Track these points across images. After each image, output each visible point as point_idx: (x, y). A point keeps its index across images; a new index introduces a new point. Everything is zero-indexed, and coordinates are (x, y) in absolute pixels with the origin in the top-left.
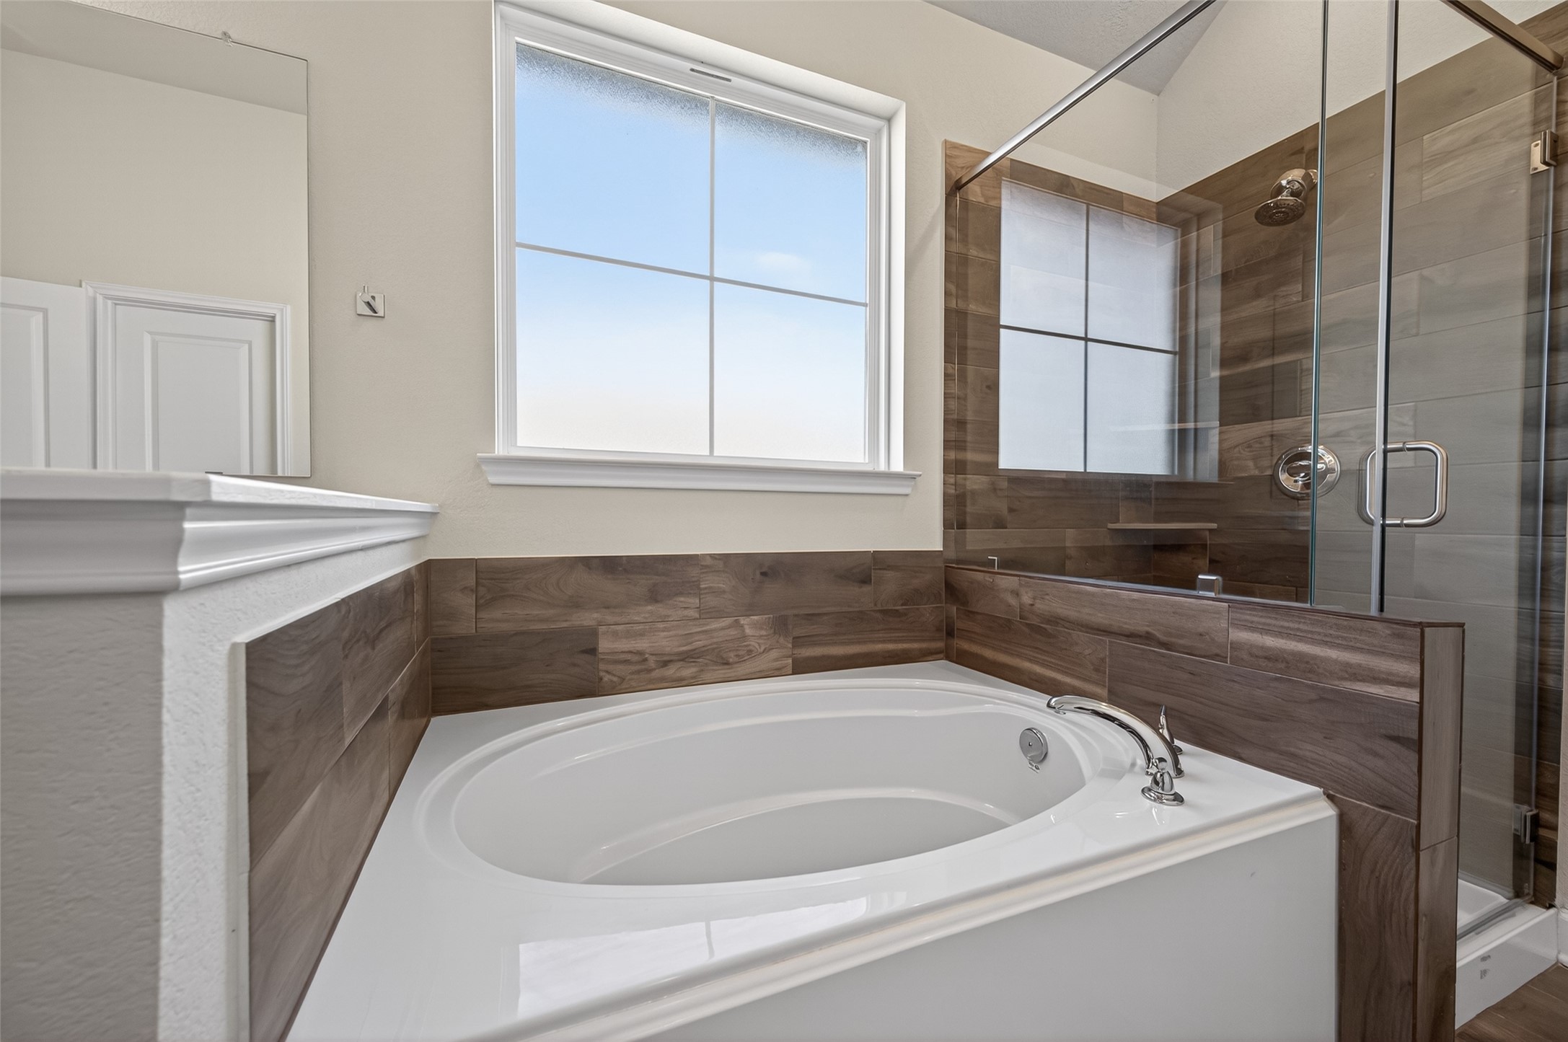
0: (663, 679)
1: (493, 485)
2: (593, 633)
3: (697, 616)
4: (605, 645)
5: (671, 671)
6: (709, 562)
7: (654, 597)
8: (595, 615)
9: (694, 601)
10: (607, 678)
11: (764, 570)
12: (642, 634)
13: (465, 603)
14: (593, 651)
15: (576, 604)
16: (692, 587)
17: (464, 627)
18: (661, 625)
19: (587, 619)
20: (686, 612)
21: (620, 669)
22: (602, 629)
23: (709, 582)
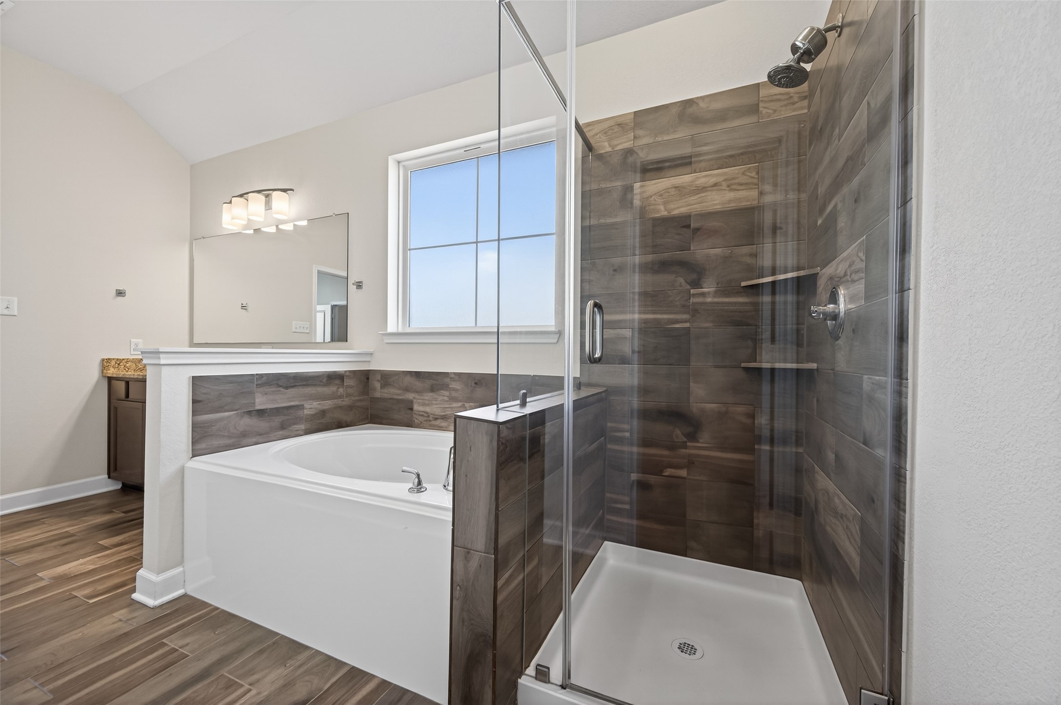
0: (435, 426)
1: (387, 343)
2: (411, 402)
3: (448, 399)
4: (416, 407)
5: (438, 422)
6: (452, 376)
7: (433, 389)
8: (413, 395)
9: (446, 393)
10: (416, 421)
11: (476, 381)
12: (428, 405)
13: (378, 385)
14: (412, 409)
15: (407, 390)
16: (445, 387)
17: (378, 394)
18: (435, 402)
19: (410, 396)
20: (445, 398)
21: (421, 419)
22: (415, 401)
23: (454, 385)
